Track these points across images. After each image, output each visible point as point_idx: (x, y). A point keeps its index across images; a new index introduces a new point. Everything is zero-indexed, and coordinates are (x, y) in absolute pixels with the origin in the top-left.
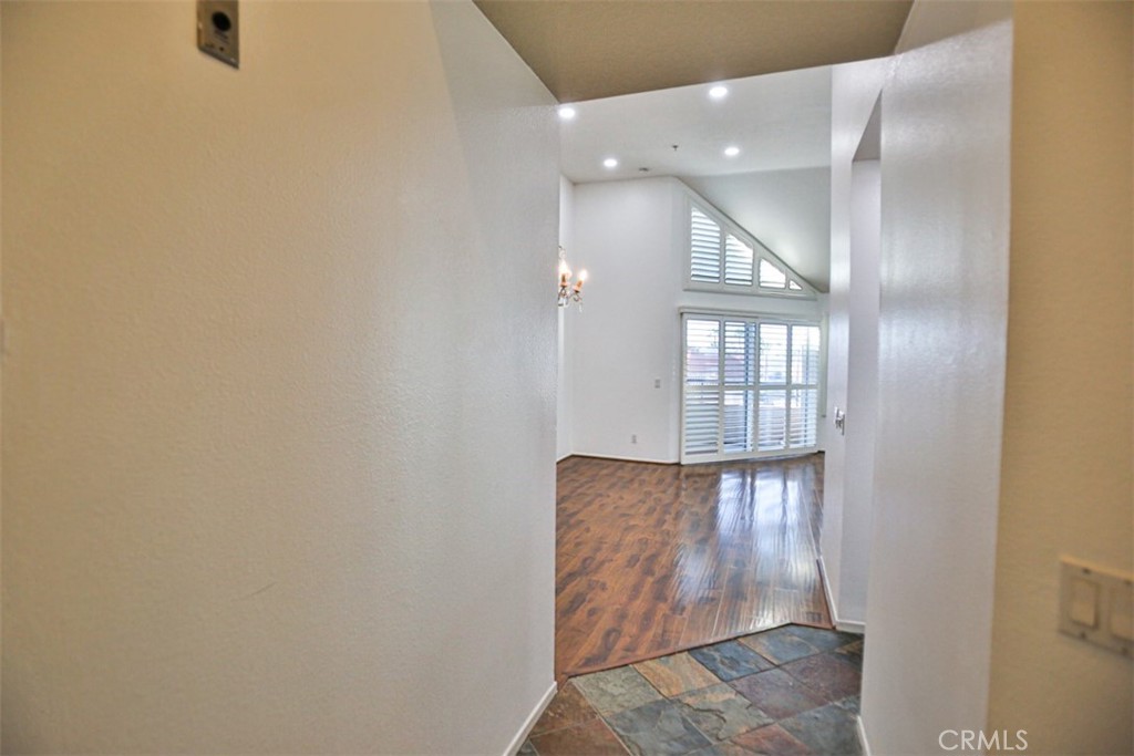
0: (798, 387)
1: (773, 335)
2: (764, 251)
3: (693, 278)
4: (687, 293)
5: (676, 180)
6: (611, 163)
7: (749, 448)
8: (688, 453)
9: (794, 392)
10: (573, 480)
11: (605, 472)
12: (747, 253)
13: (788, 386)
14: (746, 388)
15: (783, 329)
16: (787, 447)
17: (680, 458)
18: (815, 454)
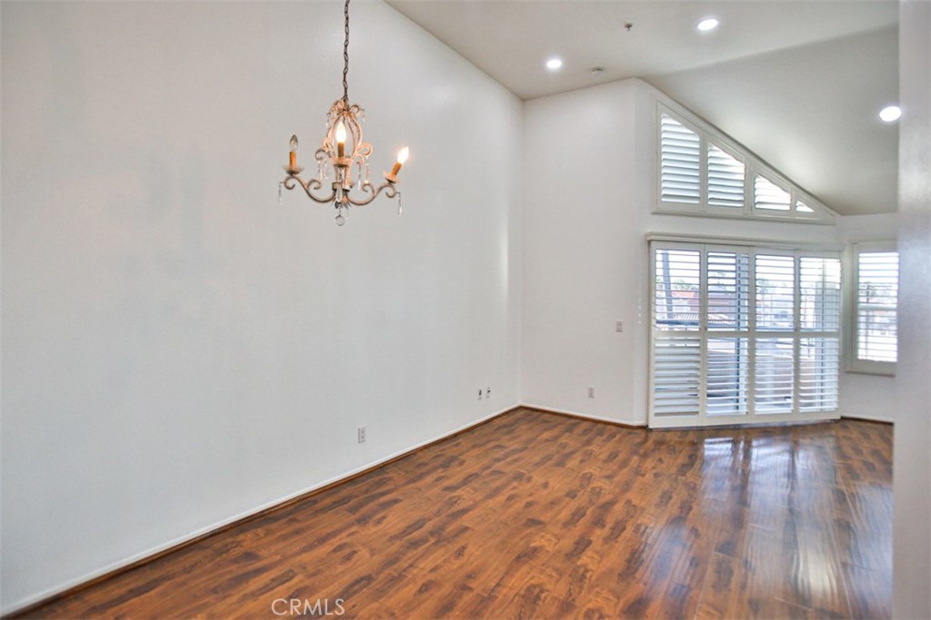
0: (810, 334)
1: (774, 271)
2: (758, 163)
3: (663, 199)
4: (657, 217)
5: (642, 81)
6: (554, 64)
7: (743, 410)
8: (657, 414)
9: (804, 341)
10: (499, 446)
11: (546, 435)
12: (737, 168)
13: (797, 332)
14: (737, 335)
15: (788, 262)
16: (795, 411)
17: (647, 419)
18: (836, 421)
